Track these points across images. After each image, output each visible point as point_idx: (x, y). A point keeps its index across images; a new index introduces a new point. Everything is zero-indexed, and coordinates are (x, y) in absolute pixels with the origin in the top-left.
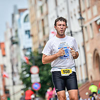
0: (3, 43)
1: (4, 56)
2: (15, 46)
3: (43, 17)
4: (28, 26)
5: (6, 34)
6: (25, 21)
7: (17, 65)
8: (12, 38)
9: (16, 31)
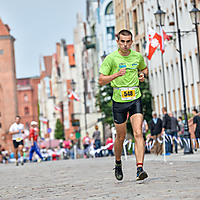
0: (72, 46)
1: (73, 66)
2: (90, 51)
3: (136, 7)
5: (76, 33)
6: (106, 13)
7: (93, 82)
8: (86, 37)
9: (93, 27)
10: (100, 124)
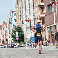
0: (6, 23)
1: (6, 27)
2: (10, 24)
3: (21, 15)
4: (15, 17)
5: (7, 20)
7: (11, 31)
9: (11, 19)
10: (12, 40)
